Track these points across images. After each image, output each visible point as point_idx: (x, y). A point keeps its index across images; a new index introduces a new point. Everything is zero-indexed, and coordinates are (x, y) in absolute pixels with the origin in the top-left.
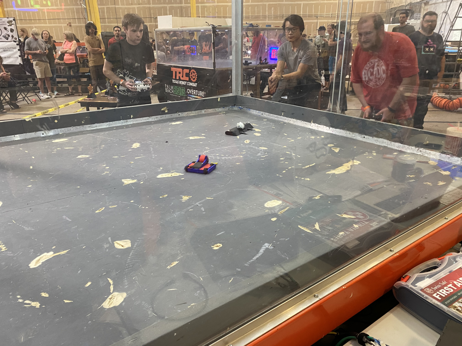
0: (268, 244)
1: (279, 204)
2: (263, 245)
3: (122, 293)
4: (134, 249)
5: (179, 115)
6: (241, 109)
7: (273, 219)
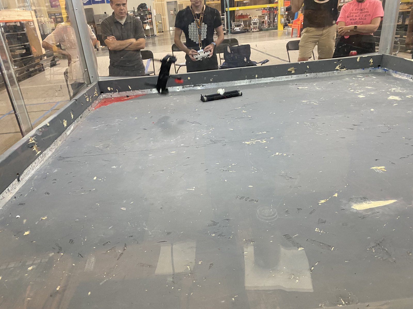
5: (307, 76)
6: (385, 72)
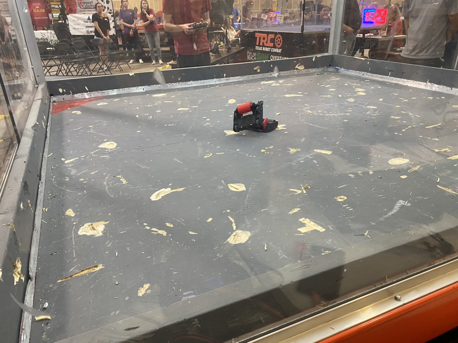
0: (403, 201)
1: (406, 162)
2: (397, 201)
3: (246, 232)
4: (250, 193)
7: (402, 176)
